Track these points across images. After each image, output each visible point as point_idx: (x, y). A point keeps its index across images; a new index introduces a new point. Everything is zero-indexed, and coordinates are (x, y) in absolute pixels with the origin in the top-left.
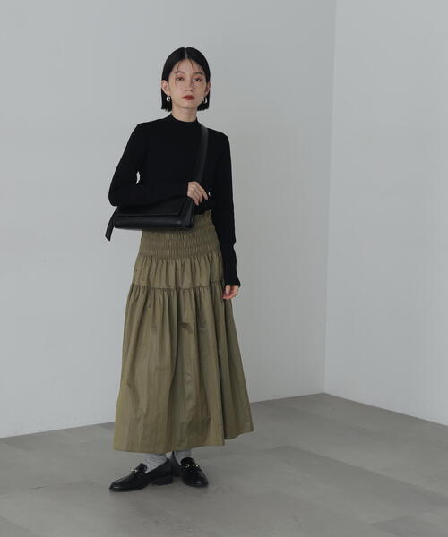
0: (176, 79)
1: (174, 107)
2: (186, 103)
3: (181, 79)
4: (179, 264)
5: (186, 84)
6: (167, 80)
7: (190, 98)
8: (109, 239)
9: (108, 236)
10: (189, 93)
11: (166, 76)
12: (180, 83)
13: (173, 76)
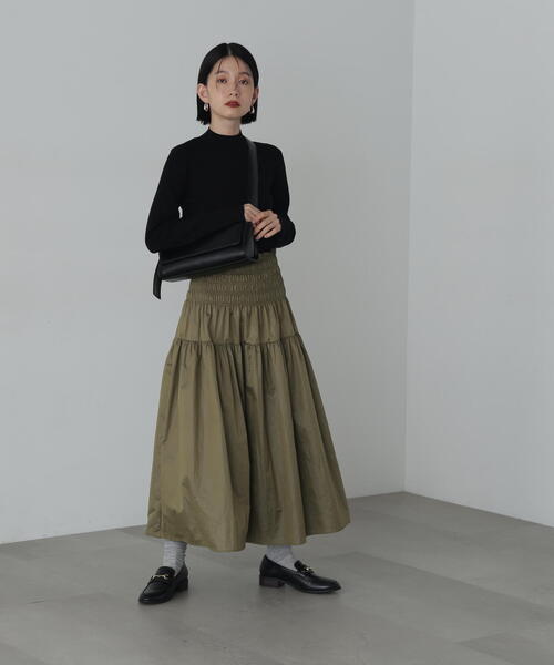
0: (218, 81)
1: (214, 117)
2: (229, 111)
3: (223, 81)
4: (245, 314)
5: (230, 87)
6: (205, 84)
7: (234, 104)
8: (159, 297)
9: (157, 293)
10: (233, 98)
11: (203, 79)
12: (222, 86)
13: (212, 78)
